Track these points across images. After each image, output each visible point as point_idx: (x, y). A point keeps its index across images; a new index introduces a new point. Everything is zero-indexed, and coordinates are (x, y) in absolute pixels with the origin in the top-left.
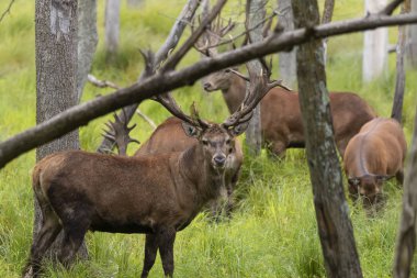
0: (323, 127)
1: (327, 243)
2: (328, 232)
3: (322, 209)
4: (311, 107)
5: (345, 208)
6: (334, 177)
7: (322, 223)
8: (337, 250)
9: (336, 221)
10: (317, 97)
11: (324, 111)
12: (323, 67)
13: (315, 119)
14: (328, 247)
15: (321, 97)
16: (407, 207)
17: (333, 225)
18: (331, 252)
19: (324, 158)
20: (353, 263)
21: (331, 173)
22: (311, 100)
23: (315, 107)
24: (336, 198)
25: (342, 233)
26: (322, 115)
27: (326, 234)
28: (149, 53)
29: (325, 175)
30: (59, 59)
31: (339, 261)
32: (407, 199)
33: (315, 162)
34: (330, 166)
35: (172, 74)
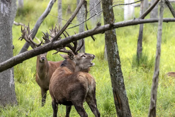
0: (116, 60)
1: (118, 107)
2: (118, 103)
3: (116, 93)
4: (111, 53)
5: (125, 92)
6: (120, 80)
7: (116, 99)
8: (122, 110)
9: (122, 98)
10: (114, 48)
11: (116, 54)
12: (115, 36)
13: (113, 57)
14: (118, 108)
15: (115, 48)
16: (152, 99)
17: (120, 99)
18: (120, 110)
19: (116, 73)
20: (128, 115)
21: (119, 79)
22: (111, 49)
23: (113, 52)
24: (121, 89)
25: (124, 103)
26: (115, 55)
27: (117, 103)
28: (47, 33)
29: (117, 79)
30: (5, 23)
31: (123, 114)
32: (152, 96)
33: (113, 74)
34: (119, 76)
35: (56, 42)
